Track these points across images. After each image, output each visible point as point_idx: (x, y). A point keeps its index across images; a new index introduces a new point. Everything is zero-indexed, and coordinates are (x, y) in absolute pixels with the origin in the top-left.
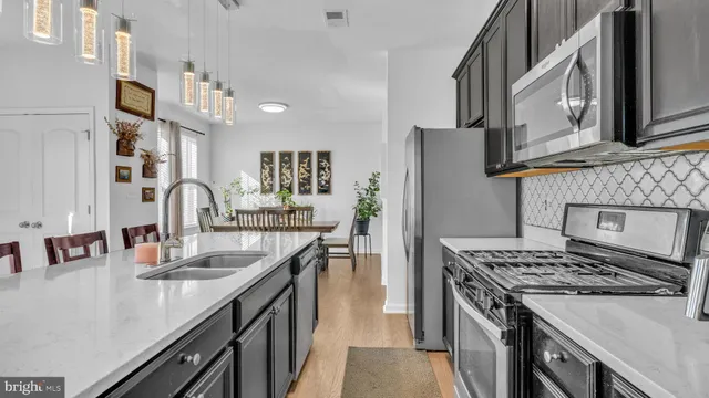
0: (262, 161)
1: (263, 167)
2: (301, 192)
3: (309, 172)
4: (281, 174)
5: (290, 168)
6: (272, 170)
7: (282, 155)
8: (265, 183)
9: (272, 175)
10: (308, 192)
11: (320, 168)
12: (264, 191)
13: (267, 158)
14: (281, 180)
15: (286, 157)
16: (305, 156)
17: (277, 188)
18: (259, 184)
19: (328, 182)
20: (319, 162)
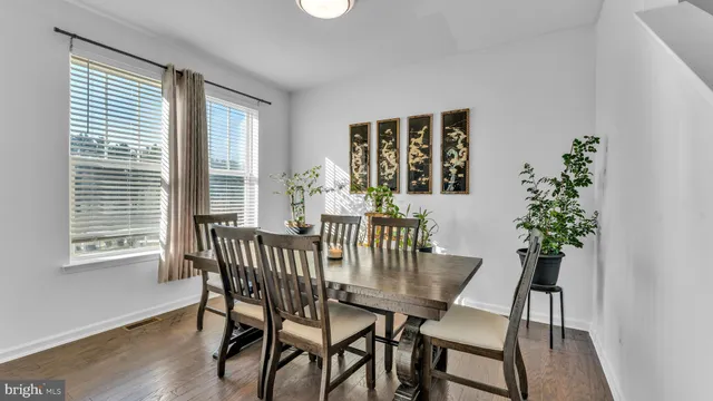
0: (353, 139)
1: (353, 150)
2: (411, 190)
3: (427, 151)
4: (380, 158)
5: (395, 147)
6: (366, 151)
7: (383, 126)
8: (357, 175)
9: (366, 160)
10: (424, 189)
11: (447, 143)
12: (355, 188)
13: (359, 133)
14: (380, 169)
15: (388, 128)
16: (419, 124)
17: (374, 183)
18: (348, 177)
19: (463, 170)
20: (445, 133)
